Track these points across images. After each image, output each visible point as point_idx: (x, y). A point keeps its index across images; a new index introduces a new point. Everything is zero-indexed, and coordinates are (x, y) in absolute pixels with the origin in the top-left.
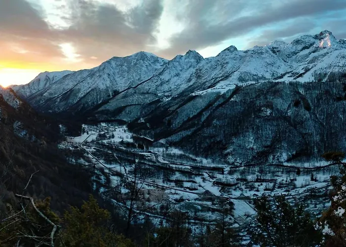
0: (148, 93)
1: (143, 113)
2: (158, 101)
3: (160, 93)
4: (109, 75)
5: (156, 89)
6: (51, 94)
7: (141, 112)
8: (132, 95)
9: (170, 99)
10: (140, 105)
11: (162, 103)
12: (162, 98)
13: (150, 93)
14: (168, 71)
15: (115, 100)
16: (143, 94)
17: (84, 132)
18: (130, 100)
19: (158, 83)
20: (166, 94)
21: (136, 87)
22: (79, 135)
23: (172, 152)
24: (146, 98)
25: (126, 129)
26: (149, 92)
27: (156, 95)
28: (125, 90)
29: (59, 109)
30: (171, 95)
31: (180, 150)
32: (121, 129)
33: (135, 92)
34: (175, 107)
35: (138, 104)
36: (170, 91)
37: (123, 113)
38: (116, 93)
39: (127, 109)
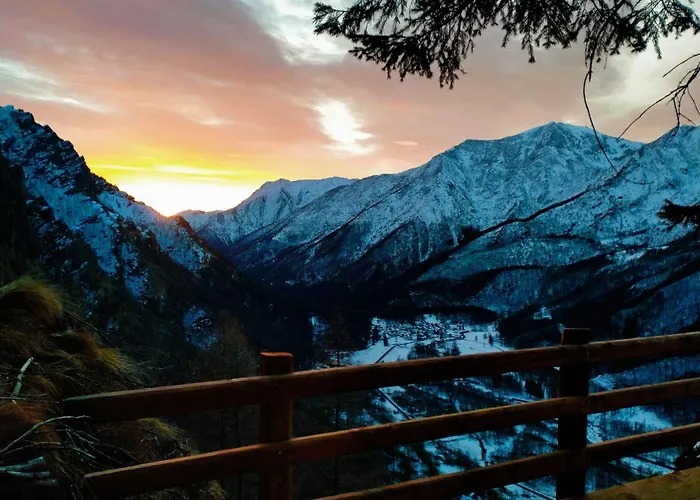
0: (567, 237)
1: (550, 292)
2: (601, 260)
3: (606, 237)
4: (451, 186)
5: (596, 226)
6: (292, 237)
7: (543, 291)
8: (517, 239)
9: (639, 255)
10: (541, 268)
11: (611, 267)
12: (613, 253)
13: (575, 237)
14: (638, 174)
15: (465, 253)
16: (553, 238)
17: (376, 338)
18: (510, 253)
19: (602, 210)
20: (629, 241)
21: (532, 217)
22: (363, 346)
23: (632, 421)
24: (561, 250)
25: (494, 334)
26: (571, 234)
27: (593, 242)
28: (496, 227)
29: (313, 277)
30: (645, 245)
31: (661, 416)
32: (480, 335)
33: (527, 234)
34: (657, 280)
35: (534, 267)
36: (643, 232)
37: (489, 289)
38: (470, 234)
39: (501, 281)
